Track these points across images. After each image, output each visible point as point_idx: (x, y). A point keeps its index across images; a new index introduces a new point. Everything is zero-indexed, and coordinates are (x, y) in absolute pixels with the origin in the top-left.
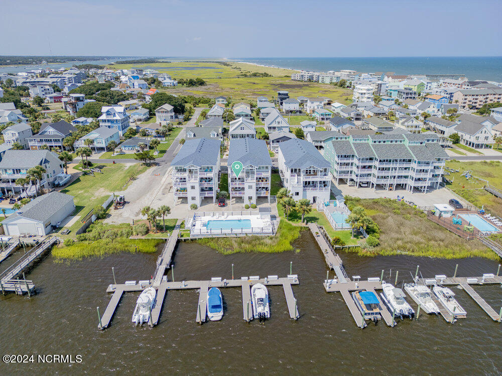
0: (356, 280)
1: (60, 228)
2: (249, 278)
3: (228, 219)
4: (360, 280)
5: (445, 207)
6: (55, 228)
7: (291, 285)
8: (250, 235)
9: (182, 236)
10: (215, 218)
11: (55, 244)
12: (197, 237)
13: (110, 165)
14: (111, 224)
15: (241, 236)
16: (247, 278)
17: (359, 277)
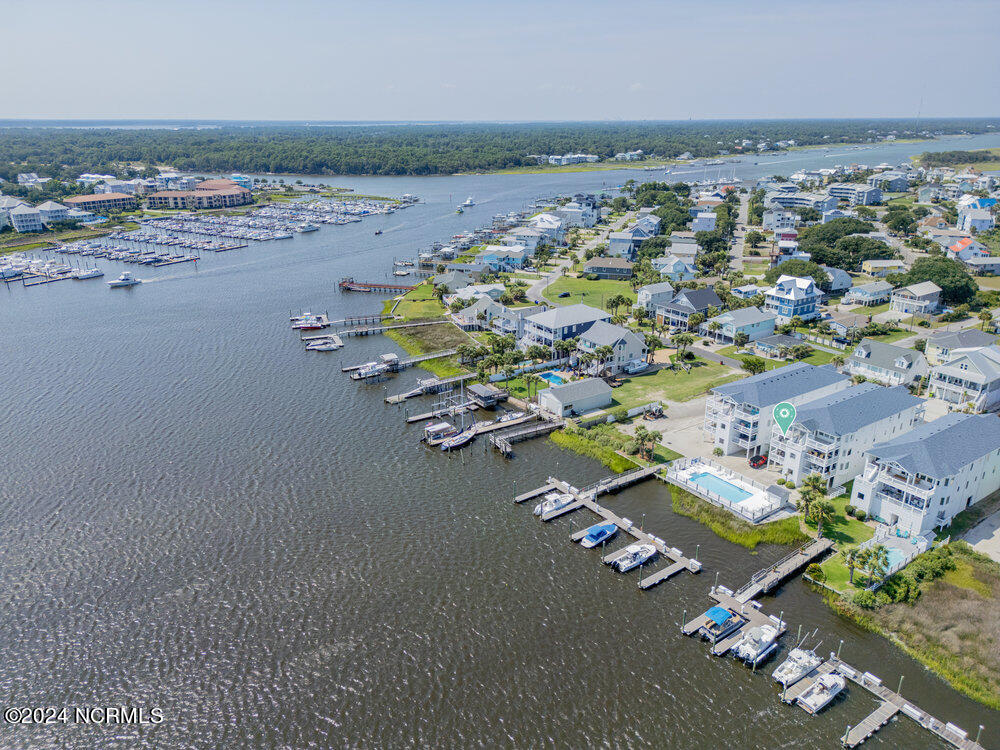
1: (578, 416)
3: (732, 482)
6: (574, 414)
7: (683, 569)
8: (726, 509)
9: (660, 473)
10: (716, 474)
11: (561, 427)
13: (714, 365)
14: (621, 431)
15: (716, 504)
16: (654, 537)
17: (759, 606)
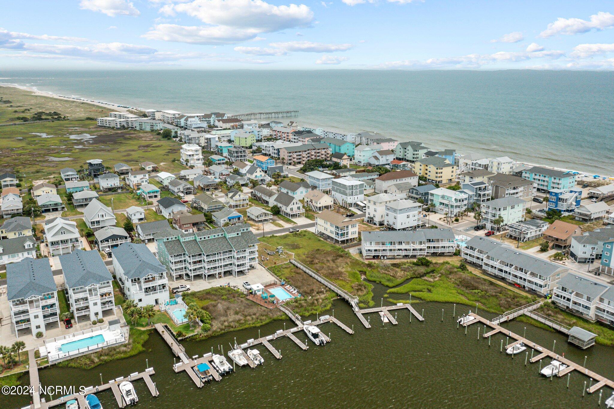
0: (196, 359)
2: (115, 381)
3: (81, 338)
4: (198, 358)
5: (258, 287)
7: (150, 376)
8: (106, 348)
9: (40, 365)
10: (67, 341)
12: (56, 363)
15: (98, 350)
16: (114, 380)
17: (197, 356)
